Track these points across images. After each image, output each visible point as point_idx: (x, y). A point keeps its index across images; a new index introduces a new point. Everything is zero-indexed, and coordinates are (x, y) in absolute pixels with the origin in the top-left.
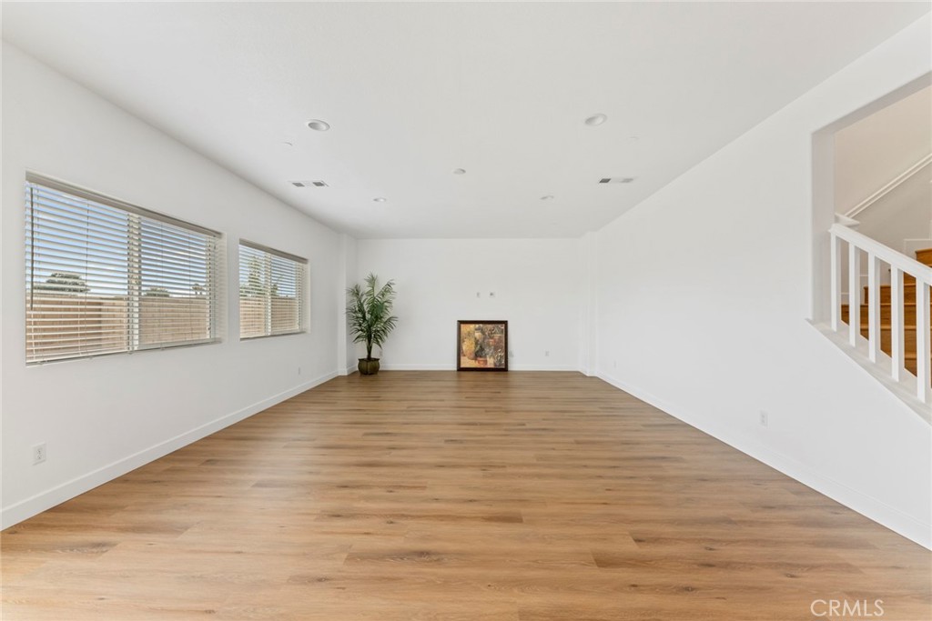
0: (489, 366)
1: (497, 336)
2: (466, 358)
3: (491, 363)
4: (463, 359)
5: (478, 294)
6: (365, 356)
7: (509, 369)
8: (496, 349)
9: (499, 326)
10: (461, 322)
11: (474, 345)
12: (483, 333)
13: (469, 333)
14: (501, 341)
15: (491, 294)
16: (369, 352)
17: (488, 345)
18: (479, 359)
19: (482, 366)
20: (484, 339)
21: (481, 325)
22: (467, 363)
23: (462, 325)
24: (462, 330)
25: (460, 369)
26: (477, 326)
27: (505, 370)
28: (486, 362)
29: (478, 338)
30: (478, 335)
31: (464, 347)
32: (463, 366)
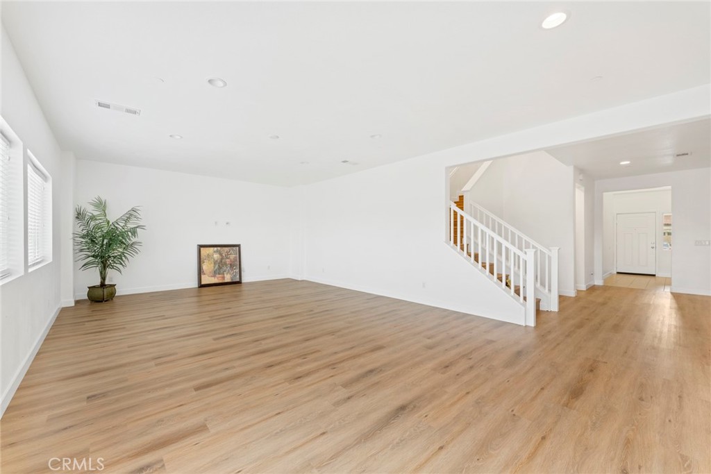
0: (226, 281)
1: (232, 257)
2: (206, 276)
3: (228, 278)
4: (203, 277)
5: (216, 223)
6: (97, 282)
7: (243, 281)
8: (232, 266)
9: (234, 248)
10: (201, 246)
11: (213, 265)
12: (221, 254)
13: (208, 255)
14: (236, 260)
15: (227, 223)
16: (103, 278)
17: (225, 264)
18: (218, 276)
19: (221, 281)
20: (222, 259)
21: (219, 248)
22: (206, 280)
23: (202, 249)
24: (202, 253)
25: (201, 286)
26: (215, 249)
27: (239, 282)
28: (224, 278)
29: (216, 259)
30: (216, 256)
31: (205, 267)
32: (203, 283)
